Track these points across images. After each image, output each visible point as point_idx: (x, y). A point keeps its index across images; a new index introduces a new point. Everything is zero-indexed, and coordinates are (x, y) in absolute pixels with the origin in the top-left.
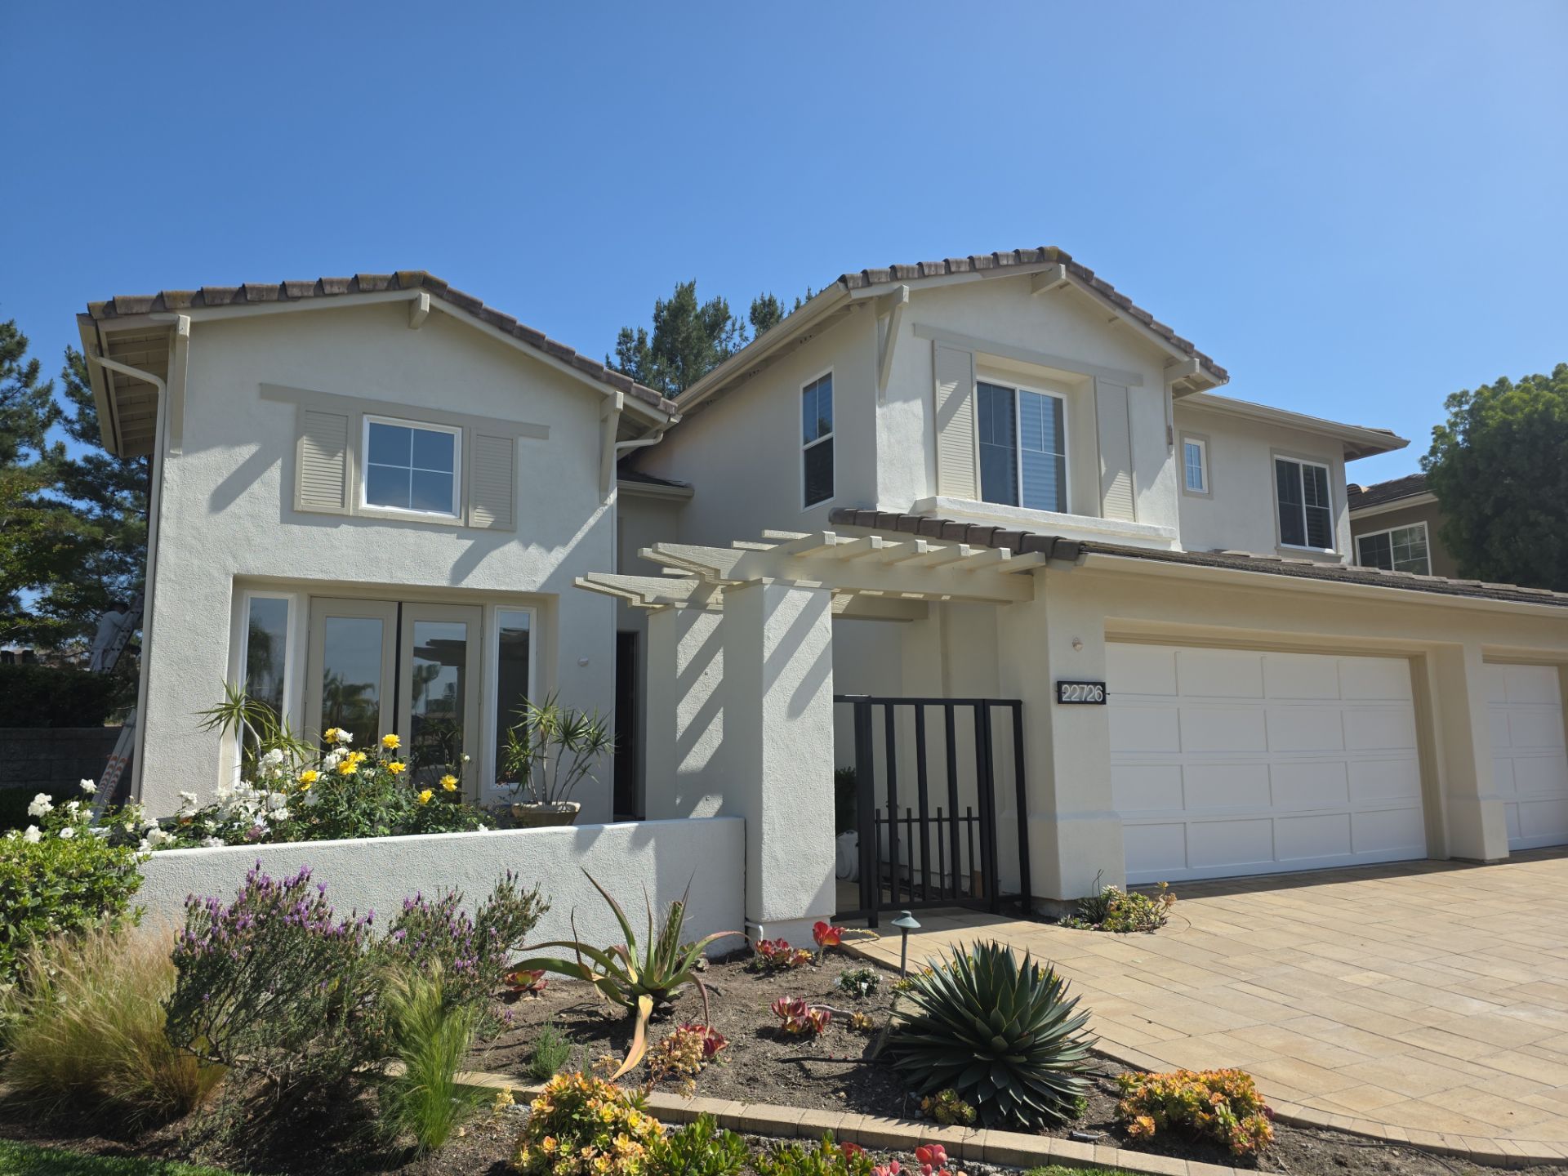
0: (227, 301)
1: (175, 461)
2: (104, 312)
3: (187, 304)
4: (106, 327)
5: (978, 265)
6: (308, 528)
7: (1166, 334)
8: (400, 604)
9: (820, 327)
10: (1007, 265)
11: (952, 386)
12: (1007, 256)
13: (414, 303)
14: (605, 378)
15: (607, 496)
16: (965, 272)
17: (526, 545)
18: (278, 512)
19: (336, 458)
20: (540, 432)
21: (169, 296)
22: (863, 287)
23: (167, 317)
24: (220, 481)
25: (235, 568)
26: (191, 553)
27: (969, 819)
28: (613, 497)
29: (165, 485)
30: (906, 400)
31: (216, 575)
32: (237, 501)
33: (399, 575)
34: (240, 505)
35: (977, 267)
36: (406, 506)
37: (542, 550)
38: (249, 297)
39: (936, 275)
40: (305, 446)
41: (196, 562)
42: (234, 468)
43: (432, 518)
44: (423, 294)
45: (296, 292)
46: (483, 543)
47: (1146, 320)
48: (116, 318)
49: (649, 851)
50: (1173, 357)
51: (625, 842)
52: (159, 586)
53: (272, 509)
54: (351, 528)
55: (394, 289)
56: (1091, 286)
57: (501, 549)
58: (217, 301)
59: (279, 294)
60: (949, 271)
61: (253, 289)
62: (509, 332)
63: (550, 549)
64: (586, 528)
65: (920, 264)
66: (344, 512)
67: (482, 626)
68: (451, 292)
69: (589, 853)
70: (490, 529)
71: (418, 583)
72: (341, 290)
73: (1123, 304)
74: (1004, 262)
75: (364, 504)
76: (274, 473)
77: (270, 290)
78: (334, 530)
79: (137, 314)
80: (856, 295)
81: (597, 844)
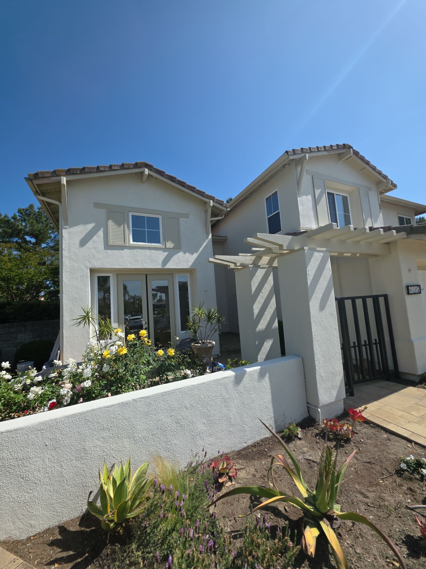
0: (78, 172)
1: (66, 230)
2: (34, 177)
3: (64, 174)
4: (36, 182)
5: (327, 149)
6: (113, 251)
7: (380, 173)
8: (146, 275)
9: (271, 177)
10: (335, 149)
11: (320, 190)
12: (335, 146)
13: (142, 173)
14: (206, 196)
15: (209, 236)
16: (323, 151)
17: (185, 253)
18: (103, 246)
19: (121, 227)
20: (186, 216)
21: (57, 170)
22: (293, 155)
23: (58, 178)
24: (82, 236)
25: (90, 266)
26: (74, 261)
27: (376, 344)
28: (210, 236)
29: (63, 238)
30: (306, 195)
31: (83, 268)
32: (89, 243)
33: (145, 265)
34: (90, 244)
35: (326, 149)
36: (145, 242)
37: (190, 254)
38: (86, 170)
39: (315, 152)
40: (111, 223)
41: (76, 265)
42: (87, 232)
43: (154, 246)
44: (145, 169)
45: (102, 169)
46: (172, 253)
47: (374, 168)
48: (39, 179)
49: (267, 379)
50: (381, 181)
51: (256, 376)
52: (64, 274)
53: (101, 245)
54: (128, 250)
55: (136, 168)
56: (359, 157)
57: (177, 255)
58: (75, 172)
59: (97, 170)
60: (318, 151)
61: (87, 168)
62: (174, 182)
63: (192, 254)
64: (203, 247)
65: (310, 148)
66: (125, 245)
67: (173, 281)
68: (154, 169)
69: (241, 385)
70: (173, 248)
71: (151, 267)
72: (118, 168)
73: (368, 163)
74: (334, 148)
75: (131, 242)
76: (101, 233)
77: (93, 168)
78: (122, 251)
79: (46, 177)
80: (291, 158)
81: (244, 379)
